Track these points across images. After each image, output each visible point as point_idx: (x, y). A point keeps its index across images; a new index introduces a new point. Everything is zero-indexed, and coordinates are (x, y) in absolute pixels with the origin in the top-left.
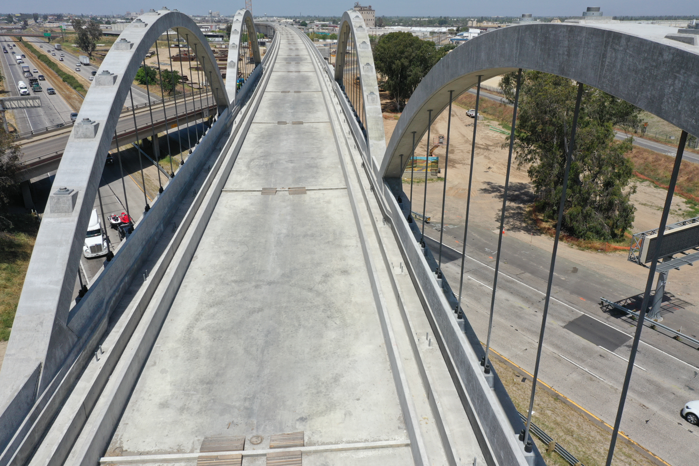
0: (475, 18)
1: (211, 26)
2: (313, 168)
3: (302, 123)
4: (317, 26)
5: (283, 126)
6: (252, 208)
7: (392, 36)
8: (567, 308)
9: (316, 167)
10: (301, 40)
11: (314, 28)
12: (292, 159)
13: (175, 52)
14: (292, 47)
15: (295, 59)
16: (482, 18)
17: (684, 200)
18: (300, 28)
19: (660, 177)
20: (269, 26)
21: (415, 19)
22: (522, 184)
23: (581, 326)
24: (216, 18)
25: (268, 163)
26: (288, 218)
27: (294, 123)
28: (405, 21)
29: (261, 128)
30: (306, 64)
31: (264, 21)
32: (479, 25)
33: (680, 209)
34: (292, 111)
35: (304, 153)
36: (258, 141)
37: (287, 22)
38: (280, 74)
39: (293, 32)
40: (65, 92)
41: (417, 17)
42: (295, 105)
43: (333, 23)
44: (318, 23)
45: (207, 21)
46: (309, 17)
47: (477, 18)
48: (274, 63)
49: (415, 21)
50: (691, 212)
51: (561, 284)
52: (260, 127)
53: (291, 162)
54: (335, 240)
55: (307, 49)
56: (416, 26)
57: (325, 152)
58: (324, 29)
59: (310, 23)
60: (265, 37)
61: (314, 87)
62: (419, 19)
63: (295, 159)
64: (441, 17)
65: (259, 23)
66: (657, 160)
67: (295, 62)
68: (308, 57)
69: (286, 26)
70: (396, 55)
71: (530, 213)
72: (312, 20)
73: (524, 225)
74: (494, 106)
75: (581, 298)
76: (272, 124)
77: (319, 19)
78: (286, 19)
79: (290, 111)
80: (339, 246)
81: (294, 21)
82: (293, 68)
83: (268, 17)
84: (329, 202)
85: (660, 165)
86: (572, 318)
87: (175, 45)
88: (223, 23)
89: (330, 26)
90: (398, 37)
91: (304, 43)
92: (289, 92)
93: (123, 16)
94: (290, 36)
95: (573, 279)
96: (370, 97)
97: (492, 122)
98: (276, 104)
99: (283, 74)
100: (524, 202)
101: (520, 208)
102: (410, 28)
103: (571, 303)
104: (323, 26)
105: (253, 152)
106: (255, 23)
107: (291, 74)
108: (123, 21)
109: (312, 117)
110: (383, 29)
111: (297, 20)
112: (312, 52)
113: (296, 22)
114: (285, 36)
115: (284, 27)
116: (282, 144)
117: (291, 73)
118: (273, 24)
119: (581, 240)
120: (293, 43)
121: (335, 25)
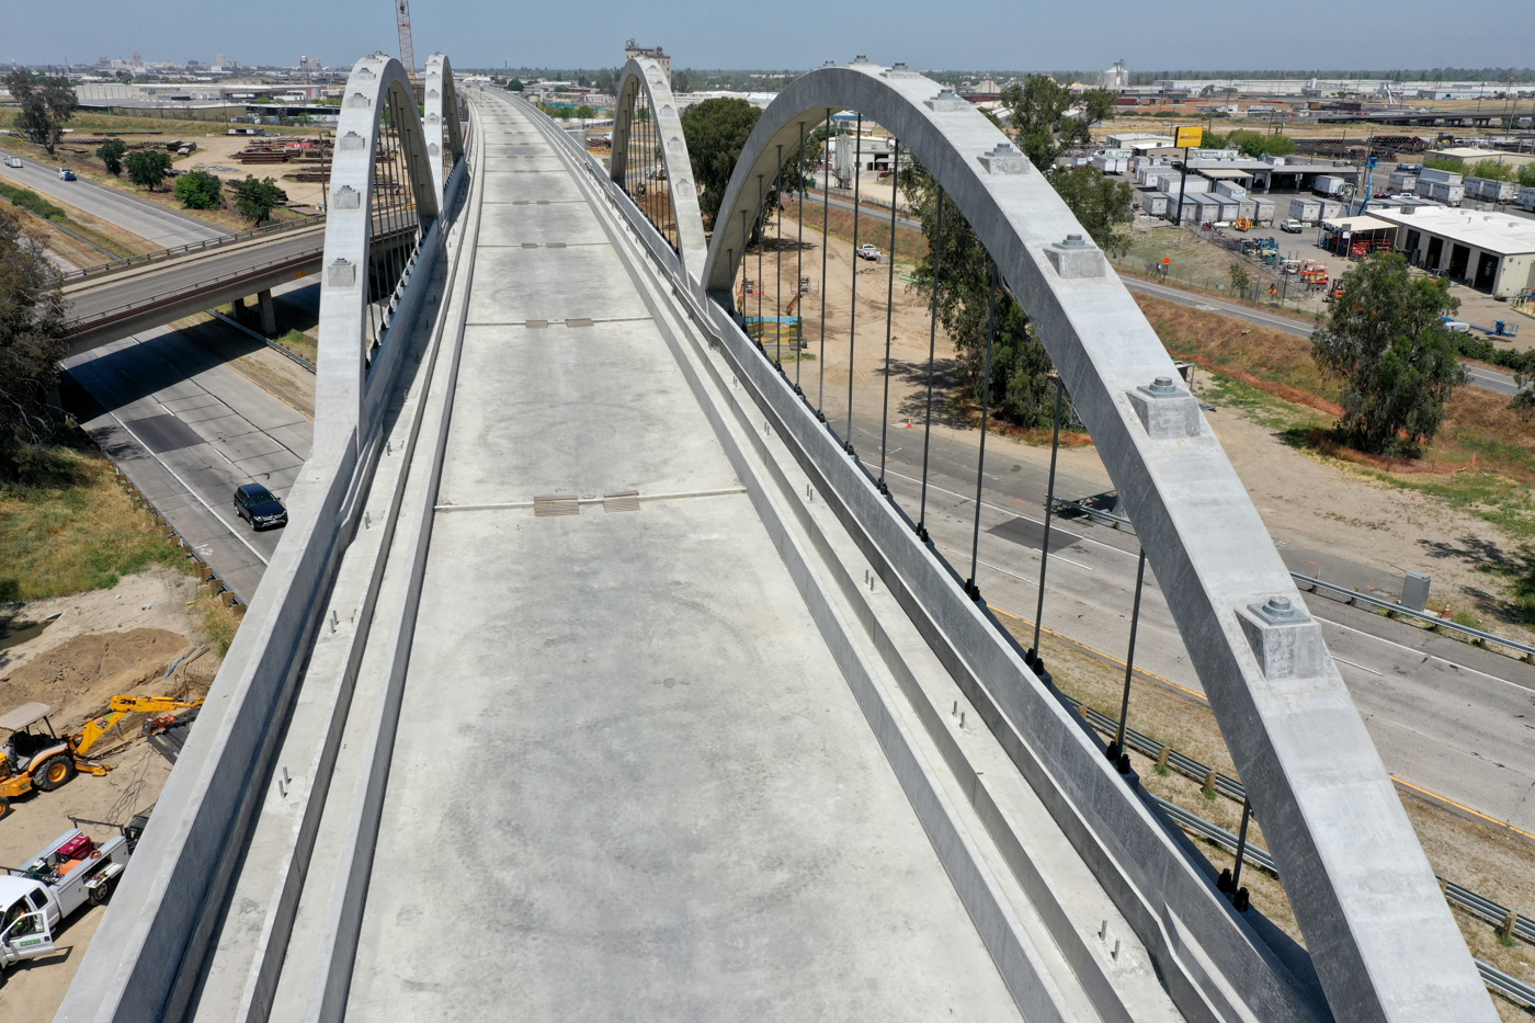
1: (309, 91)
2: (598, 298)
3: (564, 246)
4: (546, 90)
5: (532, 252)
6: (519, 341)
7: (709, 106)
8: (996, 511)
9: (602, 297)
11: (540, 95)
12: (560, 290)
13: (241, 144)
14: (509, 130)
15: (522, 150)
17: (1211, 375)
18: (508, 94)
19: (1180, 343)
21: (756, 76)
22: (949, 360)
23: (1013, 530)
24: (314, 74)
25: (524, 294)
26: (574, 349)
27: (549, 246)
28: (736, 80)
29: (497, 253)
30: (546, 158)
33: (1201, 388)
34: (542, 229)
35: (577, 282)
36: (497, 268)
37: (479, 82)
38: (501, 174)
39: (502, 102)
41: (760, 72)
42: (545, 222)
43: (579, 84)
44: (547, 83)
45: (297, 80)
46: (524, 71)
49: (756, 80)
50: (1218, 391)
51: (994, 486)
52: (494, 251)
53: (560, 292)
54: (646, 366)
55: (542, 133)
56: (759, 91)
57: (611, 281)
58: (560, 97)
59: (530, 83)
61: (572, 195)
62: (764, 76)
63: (566, 289)
66: (1176, 316)
67: (524, 155)
68: (548, 147)
69: (482, 89)
70: (718, 143)
71: (956, 400)
72: (531, 78)
73: (945, 416)
74: (909, 238)
75: (1019, 500)
76: (512, 248)
77: (548, 75)
78: (475, 75)
79: (538, 229)
80: (652, 371)
81: (492, 79)
82: (522, 165)
84: (629, 333)
85: (1181, 324)
86: (1001, 521)
87: (238, 131)
88: (333, 83)
89: (573, 91)
90: (721, 107)
91: (532, 122)
92: (527, 203)
93: (91, 69)
94: (498, 109)
95: (1013, 479)
96: (681, 187)
97: (905, 266)
98: (510, 220)
99: (508, 175)
100: (949, 386)
101: (942, 395)
102: (747, 94)
103: (1003, 505)
104: (559, 89)
105: (494, 283)
106: (412, 82)
107: (522, 175)
108: (96, 78)
109: (578, 238)
110: (689, 96)
111: (500, 78)
112: (554, 139)
113: (498, 82)
114: (486, 109)
115: (478, 90)
116: (538, 273)
119: (1033, 430)
120: (508, 122)
121: (585, 88)
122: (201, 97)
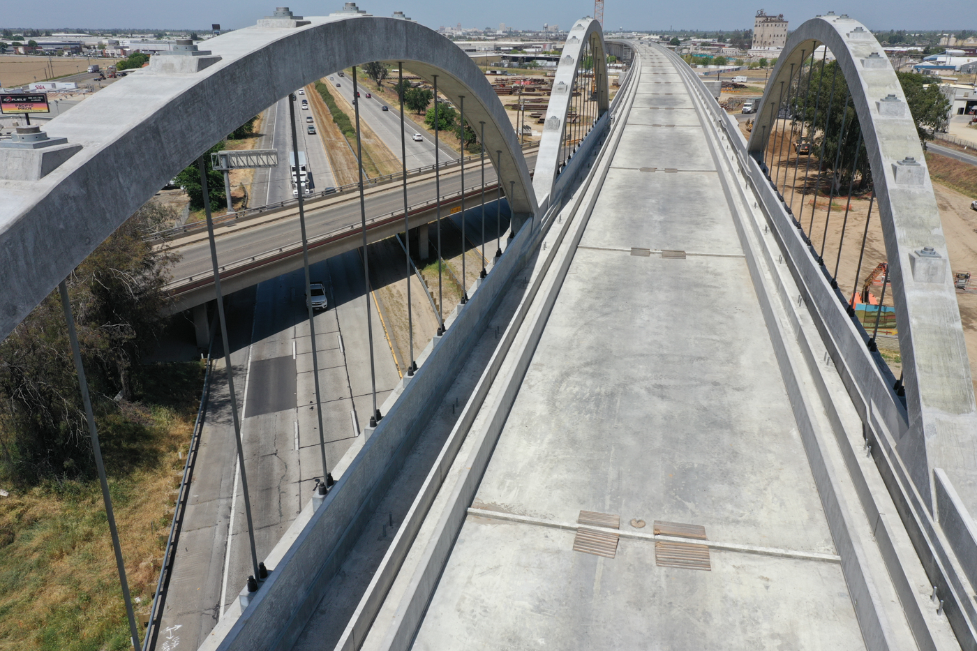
0: (950, 33)
1: (544, 45)
2: (721, 431)
4: (694, 45)
5: (641, 260)
10: (673, 68)
11: (690, 48)
12: (663, 382)
14: (660, 80)
15: (665, 100)
16: (964, 32)
18: (670, 48)
20: (626, 46)
24: (553, 34)
25: (603, 390)
27: (666, 254)
29: (596, 265)
30: (684, 111)
31: (617, 38)
32: (960, 43)
34: (662, 218)
35: (691, 360)
36: (586, 305)
37: (650, 40)
38: (638, 129)
39: (661, 55)
40: (330, 138)
43: (718, 41)
44: (696, 40)
45: (540, 39)
46: (683, 32)
47: (955, 33)
48: (631, 107)
52: (594, 260)
53: (662, 392)
55: (684, 82)
58: (704, 49)
59: (685, 40)
60: (617, 61)
63: (672, 382)
64: (892, 31)
65: (611, 40)
67: (665, 107)
68: (687, 98)
69: (650, 45)
72: (687, 36)
76: (619, 254)
77: (698, 35)
78: (650, 35)
79: (658, 218)
81: (661, 37)
82: (661, 119)
83: (624, 32)
87: (492, 72)
88: (561, 40)
89: (713, 45)
91: (679, 73)
92: (655, 169)
94: (656, 61)
98: (631, 198)
99: (645, 129)
104: (704, 44)
105: (570, 346)
106: (605, 40)
107: (659, 130)
111: (666, 36)
112: (694, 89)
113: (664, 39)
114: (648, 61)
115: (647, 46)
116: (639, 322)
117: (658, 128)
118: (631, 42)
120: (661, 72)
121: (722, 44)
122: (483, 49)
